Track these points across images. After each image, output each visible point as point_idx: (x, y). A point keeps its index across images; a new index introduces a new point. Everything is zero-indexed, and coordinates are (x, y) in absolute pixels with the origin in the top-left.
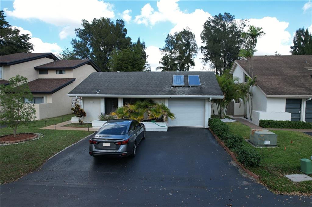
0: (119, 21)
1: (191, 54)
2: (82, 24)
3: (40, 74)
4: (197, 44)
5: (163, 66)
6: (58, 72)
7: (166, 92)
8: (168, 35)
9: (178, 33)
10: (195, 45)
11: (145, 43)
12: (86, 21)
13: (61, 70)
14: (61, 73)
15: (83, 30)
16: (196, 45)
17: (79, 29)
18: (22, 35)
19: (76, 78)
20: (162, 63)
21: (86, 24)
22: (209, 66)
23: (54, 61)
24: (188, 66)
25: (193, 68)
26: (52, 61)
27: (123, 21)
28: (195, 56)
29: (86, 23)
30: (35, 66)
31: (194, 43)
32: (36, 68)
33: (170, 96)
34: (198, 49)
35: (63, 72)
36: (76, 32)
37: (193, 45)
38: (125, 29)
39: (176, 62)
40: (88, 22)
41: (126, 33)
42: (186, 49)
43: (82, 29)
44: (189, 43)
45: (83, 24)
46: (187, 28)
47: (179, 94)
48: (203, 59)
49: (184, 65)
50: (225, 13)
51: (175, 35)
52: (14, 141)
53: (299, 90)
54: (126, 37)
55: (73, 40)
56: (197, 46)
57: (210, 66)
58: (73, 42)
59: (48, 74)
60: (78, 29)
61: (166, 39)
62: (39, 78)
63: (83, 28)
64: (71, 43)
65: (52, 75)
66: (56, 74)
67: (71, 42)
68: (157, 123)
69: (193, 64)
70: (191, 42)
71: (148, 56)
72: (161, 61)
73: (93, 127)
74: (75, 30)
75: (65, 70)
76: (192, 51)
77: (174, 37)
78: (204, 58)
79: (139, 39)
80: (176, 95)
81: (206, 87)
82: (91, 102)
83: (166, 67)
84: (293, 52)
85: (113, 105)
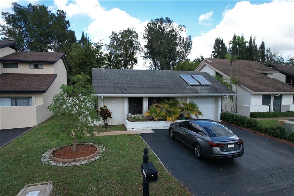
0: (60, 11)
1: (135, 52)
2: (12, 8)
3: (4, 67)
4: (140, 43)
6: (33, 67)
8: (113, 32)
9: (122, 31)
13: (36, 64)
14: (36, 67)
15: (13, 15)
19: (57, 74)
22: (149, 64)
23: (15, 52)
27: (64, 12)
29: (18, 8)
31: (138, 42)
35: (40, 66)
37: (137, 44)
38: (68, 21)
41: (69, 26)
42: (130, 47)
44: (132, 42)
46: (132, 27)
48: (143, 57)
49: (128, 62)
50: (166, 18)
51: (119, 32)
52: (89, 157)
53: (270, 88)
55: (1, 26)
56: (140, 45)
59: (18, 68)
62: (3, 73)
63: (13, 12)
66: (30, 68)
69: (136, 61)
70: (135, 41)
73: (127, 130)
74: (2, 14)
75: (43, 64)
76: (136, 49)
77: (119, 34)
79: (83, 33)
80: (201, 93)
81: (216, 86)
82: (112, 102)
83: (109, 63)
84: (214, 55)
85: (136, 104)
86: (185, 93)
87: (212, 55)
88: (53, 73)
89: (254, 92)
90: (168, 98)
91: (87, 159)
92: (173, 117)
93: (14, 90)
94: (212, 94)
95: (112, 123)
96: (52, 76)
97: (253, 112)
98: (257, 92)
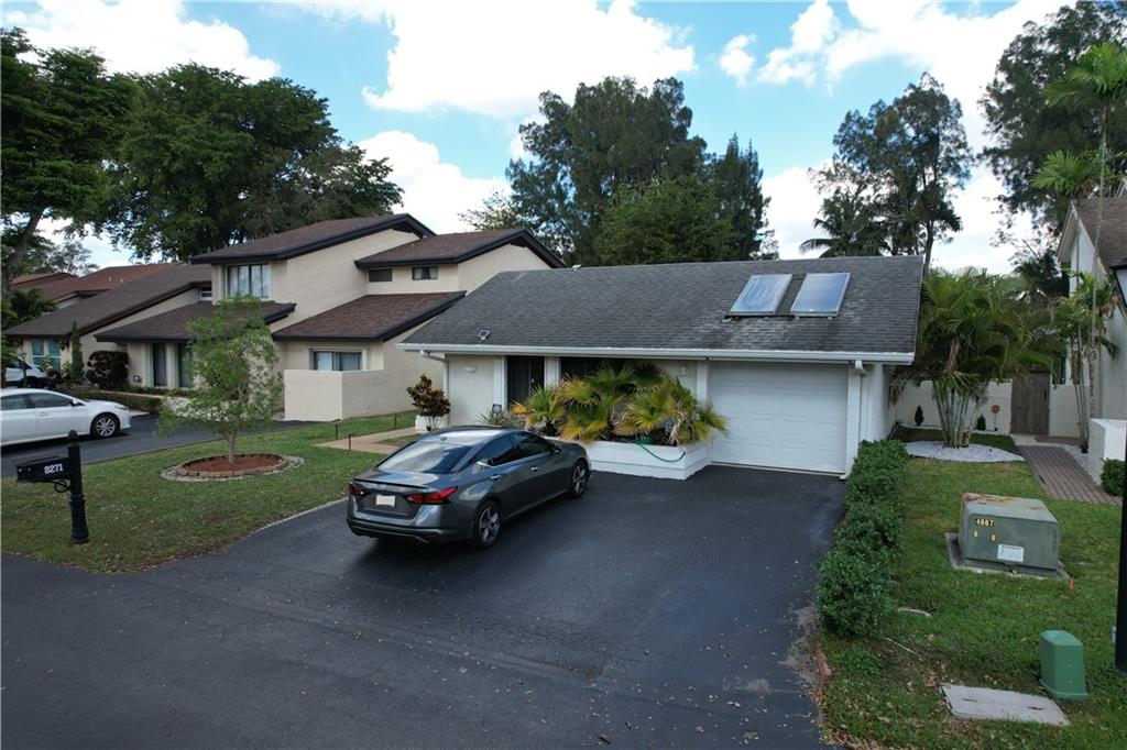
0: (662, 82)
1: (941, 181)
2: (541, 108)
3: (372, 279)
4: (968, 140)
5: (827, 235)
6: (418, 275)
7: (698, 339)
9: (889, 102)
10: (959, 147)
11: (756, 154)
12: (555, 96)
13: (425, 268)
14: (426, 276)
16: (963, 145)
17: (534, 124)
18: (369, 164)
20: (826, 225)
21: (553, 106)
22: (1032, 226)
23: (416, 238)
24: (930, 230)
25: (951, 239)
26: (412, 237)
27: (679, 82)
28: (956, 191)
30: (358, 258)
32: (359, 264)
33: (707, 352)
34: (973, 160)
35: (433, 274)
36: (524, 134)
37: (952, 146)
38: (685, 108)
39: (879, 219)
40: (559, 97)
41: (689, 125)
42: (922, 164)
43: (543, 125)
44: (934, 140)
45: (543, 107)
47: (740, 345)
51: (874, 112)
52: (218, 474)
54: (690, 137)
55: (512, 165)
56: (968, 151)
57: (1035, 227)
58: (512, 171)
59: (390, 280)
60: (530, 126)
61: (837, 133)
62: (369, 293)
64: (507, 173)
65: (402, 284)
66: (413, 279)
67: (507, 170)
68: (652, 448)
69: (953, 223)
70: (942, 137)
71: (768, 200)
72: (821, 217)
74: (520, 131)
75: (436, 267)
76: (945, 171)
77: (872, 121)
78: (1008, 196)
79: (735, 139)
81: (857, 319)
82: (466, 368)
83: (841, 238)
85: (533, 380)
88: (456, 290)
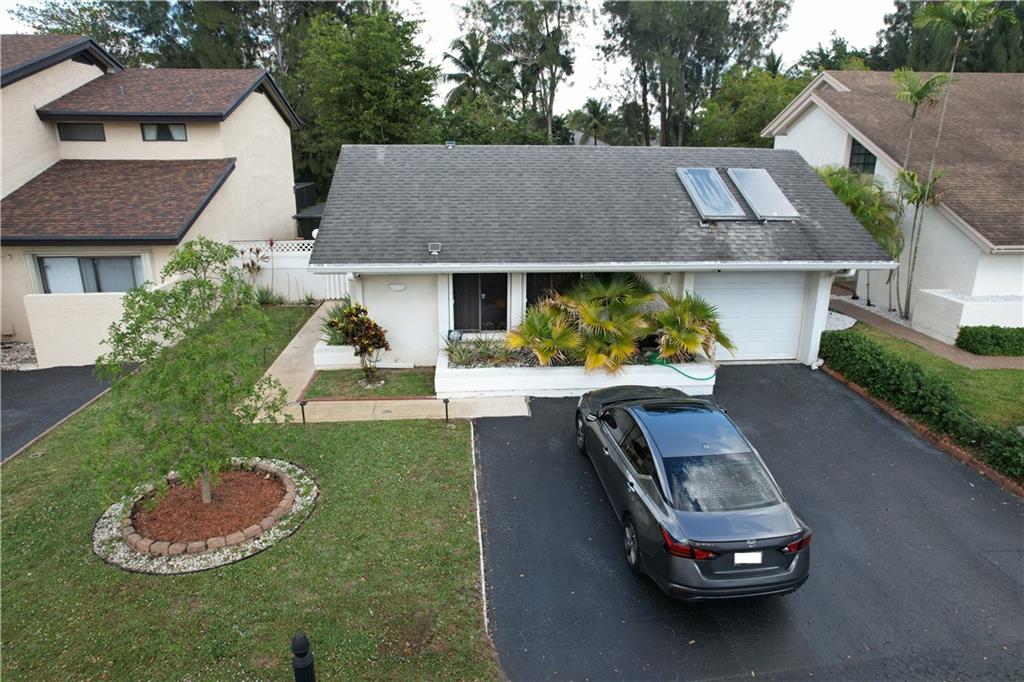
1: (564, 29)
3: (64, 138)
6: (151, 134)
13: (163, 126)
14: (164, 135)
19: (235, 159)
24: (553, 74)
30: (39, 105)
32: (43, 115)
35: (176, 132)
39: (510, 58)
47: (745, 257)
49: (538, 69)
59: (104, 140)
62: (66, 158)
65: (124, 146)
66: (144, 140)
68: (678, 367)
75: (185, 126)
80: (738, 259)
81: (816, 223)
82: (393, 287)
83: (470, 74)
84: (892, 35)
85: (483, 295)
86: (672, 259)
87: (882, 31)
88: (221, 157)
89: (991, 245)
90: (606, 278)
91: (231, 545)
92: (613, 354)
93: (80, 235)
94: (785, 262)
95: (396, 361)
96: (215, 167)
97: (971, 325)
98: (1009, 243)
